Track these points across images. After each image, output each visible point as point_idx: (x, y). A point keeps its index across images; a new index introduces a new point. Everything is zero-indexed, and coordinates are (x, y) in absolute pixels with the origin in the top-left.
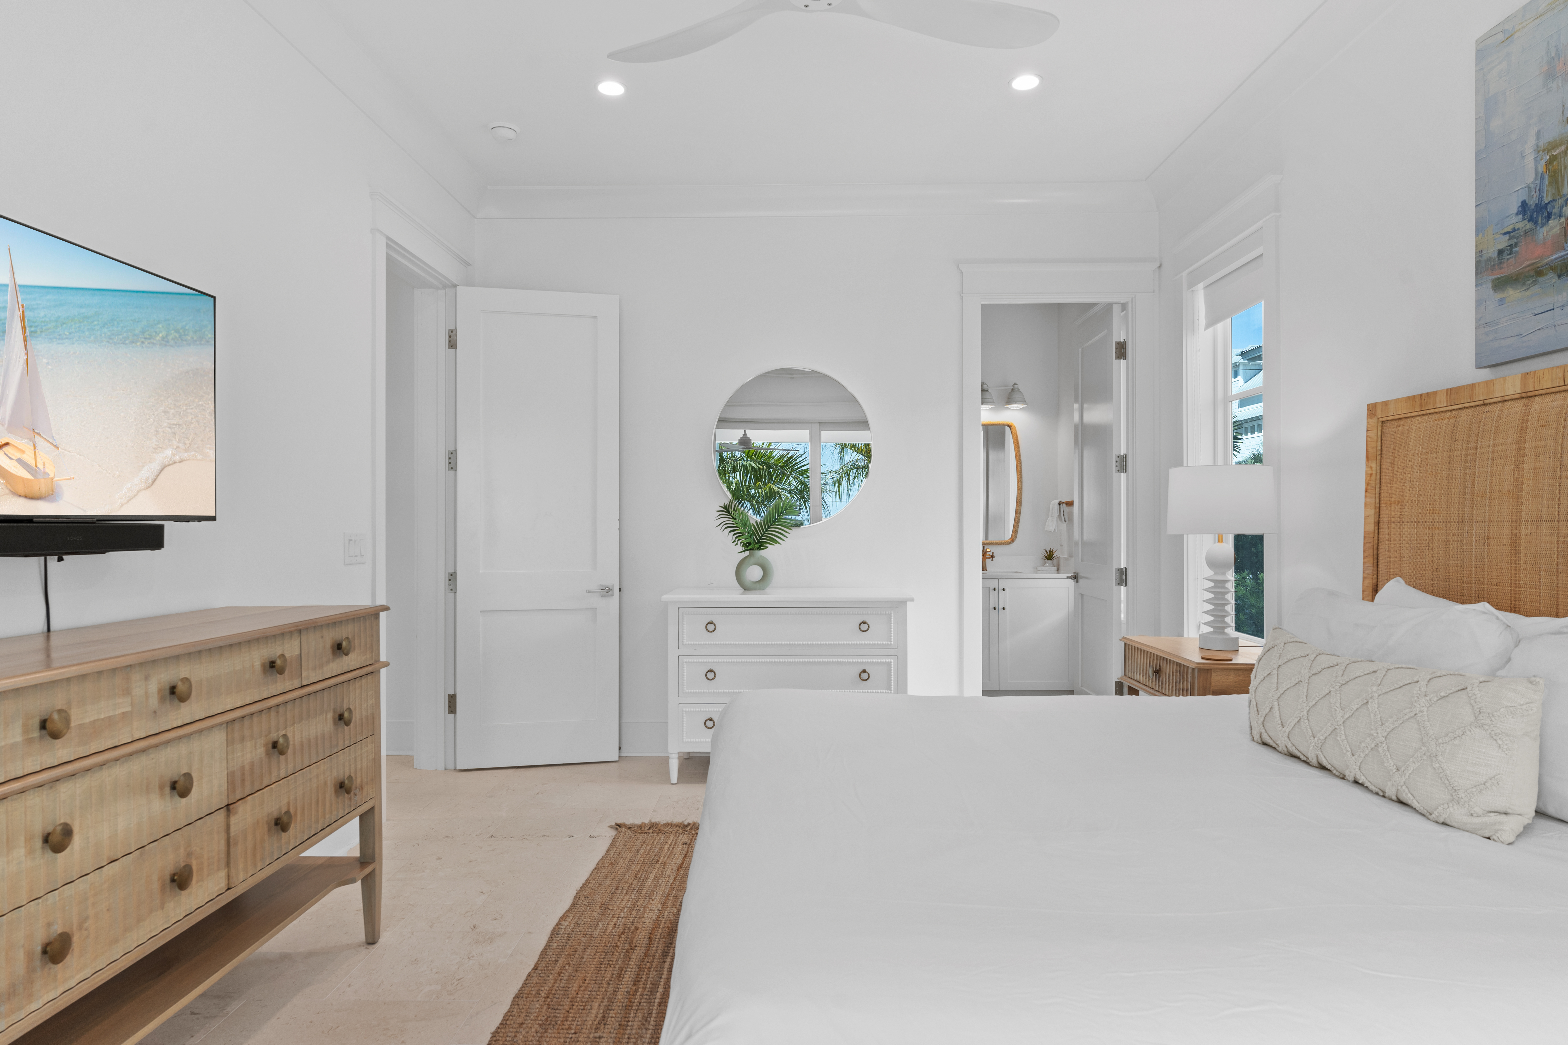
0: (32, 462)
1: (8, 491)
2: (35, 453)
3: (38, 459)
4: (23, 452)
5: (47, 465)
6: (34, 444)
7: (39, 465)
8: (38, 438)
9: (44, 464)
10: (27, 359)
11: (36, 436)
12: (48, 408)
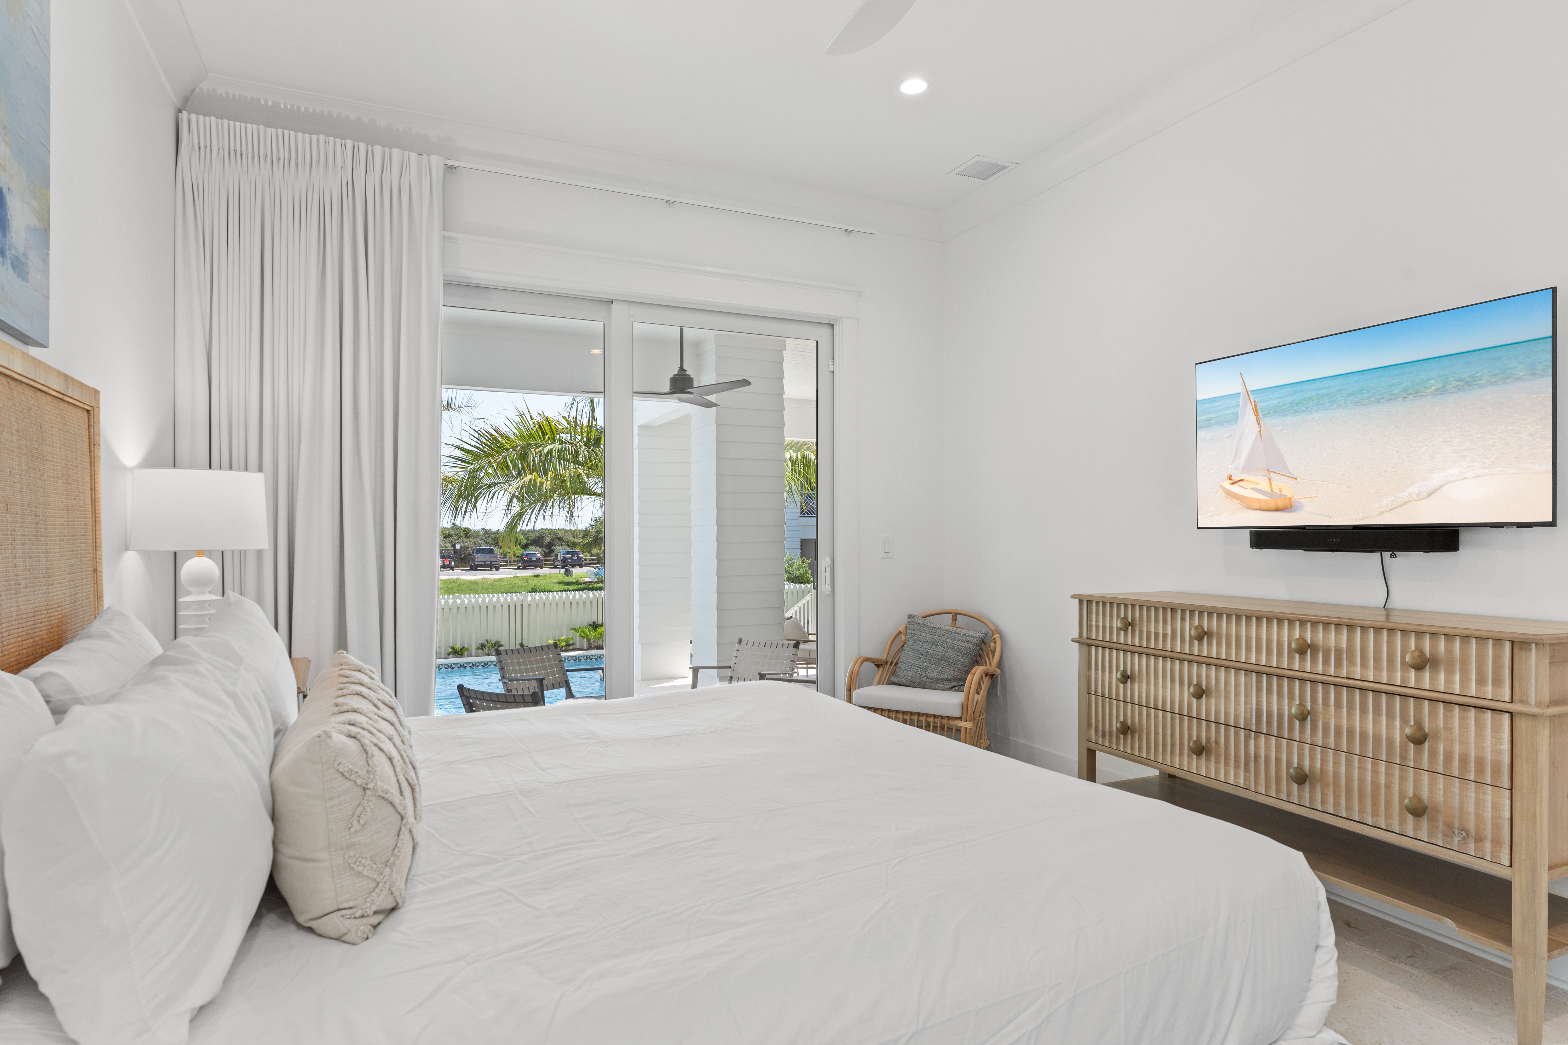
0: (1269, 490)
1: (1243, 507)
2: (1271, 484)
3: (1273, 487)
4: (1258, 484)
5: (1283, 490)
6: (1269, 479)
7: (1274, 490)
8: (1272, 475)
9: (1280, 490)
10: (1260, 431)
11: (1271, 474)
12: (1284, 456)
